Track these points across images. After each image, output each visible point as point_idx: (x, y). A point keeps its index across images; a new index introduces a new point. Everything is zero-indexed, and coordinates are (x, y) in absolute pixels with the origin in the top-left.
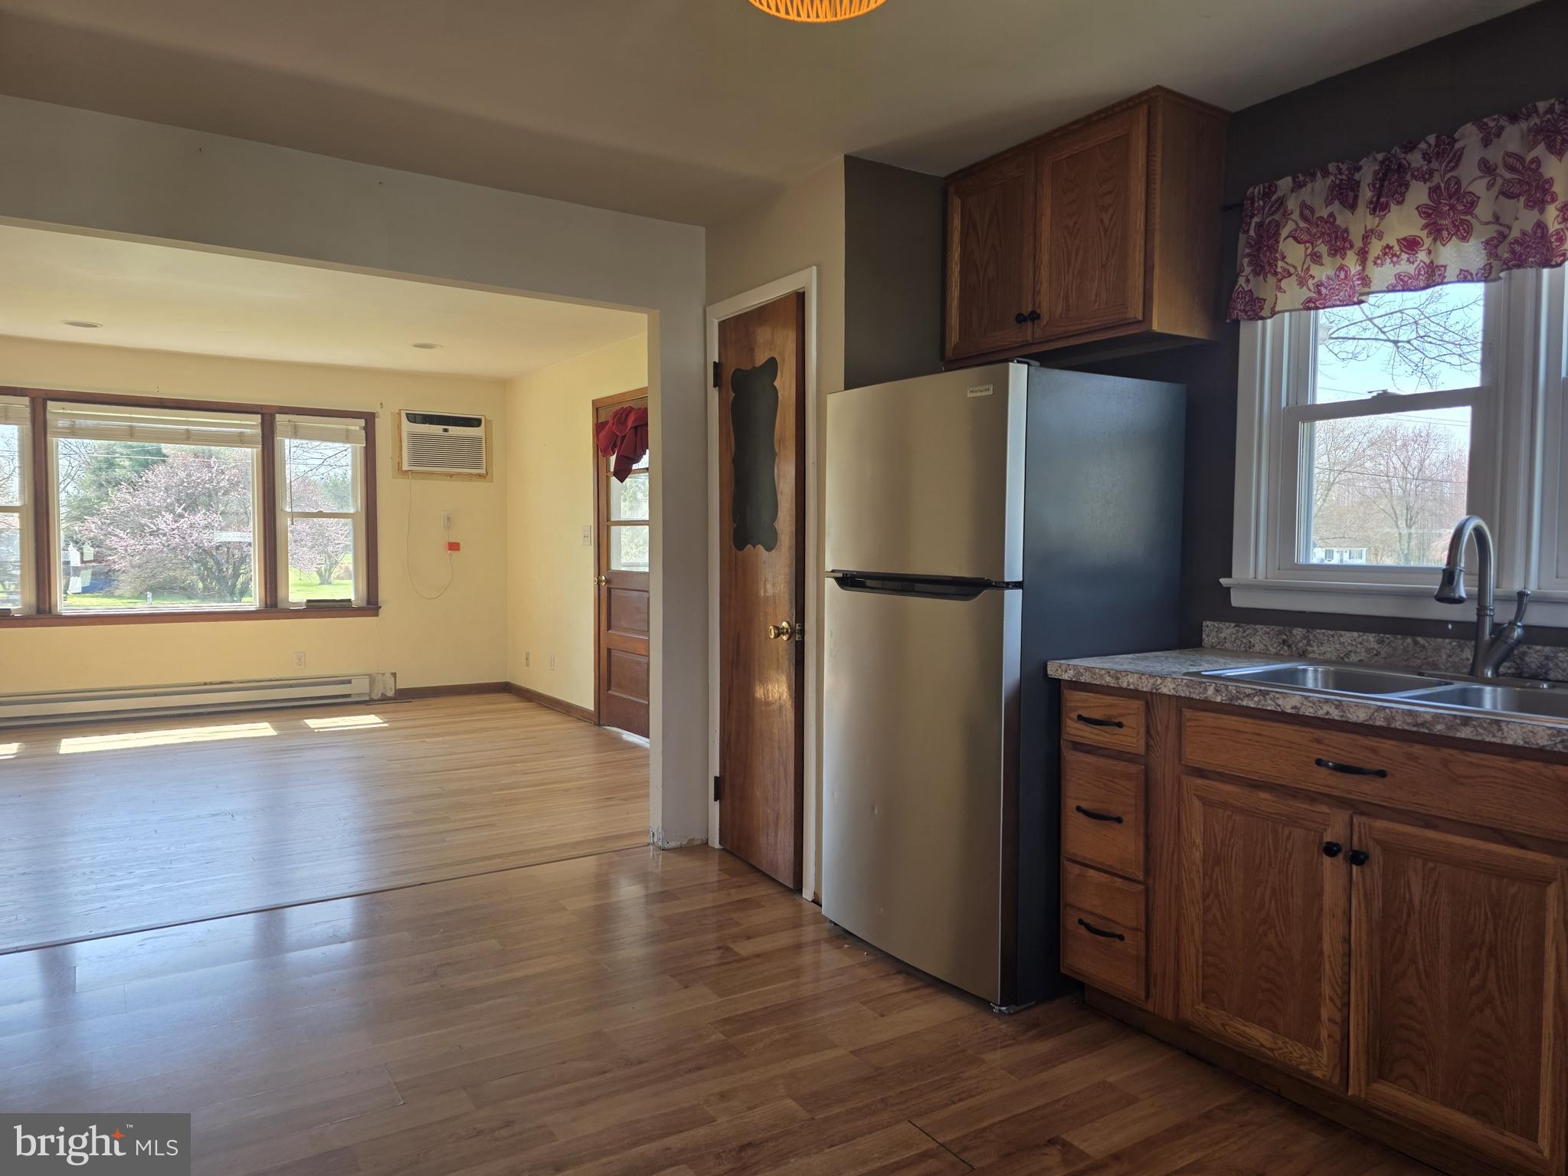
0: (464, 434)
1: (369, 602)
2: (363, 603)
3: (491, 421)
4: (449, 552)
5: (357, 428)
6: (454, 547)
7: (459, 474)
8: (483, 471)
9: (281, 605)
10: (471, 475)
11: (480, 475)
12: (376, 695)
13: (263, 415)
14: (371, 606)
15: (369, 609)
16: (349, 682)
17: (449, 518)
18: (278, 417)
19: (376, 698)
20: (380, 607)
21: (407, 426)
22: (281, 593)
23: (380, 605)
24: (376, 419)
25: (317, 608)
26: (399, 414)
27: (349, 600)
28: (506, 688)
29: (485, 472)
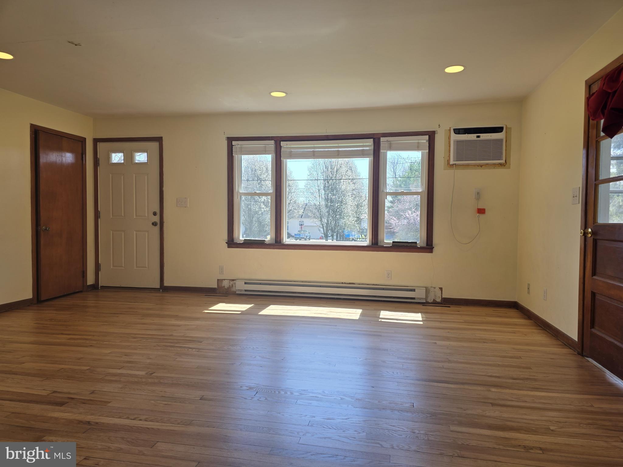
0: (491, 138)
1: (427, 244)
2: (424, 244)
3: (510, 128)
4: (478, 214)
5: (425, 141)
6: (481, 211)
7: (487, 164)
8: (503, 161)
9: (379, 244)
10: (494, 165)
11: (501, 165)
12: (430, 300)
13: (374, 139)
14: (429, 247)
15: (428, 248)
16: (414, 290)
17: (478, 193)
18: (382, 139)
19: (430, 302)
20: (434, 247)
21: (455, 137)
22: (380, 237)
23: (433, 246)
24: (436, 135)
25: (398, 247)
26: (450, 130)
27: (416, 243)
28: (514, 306)
29: (504, 162)
